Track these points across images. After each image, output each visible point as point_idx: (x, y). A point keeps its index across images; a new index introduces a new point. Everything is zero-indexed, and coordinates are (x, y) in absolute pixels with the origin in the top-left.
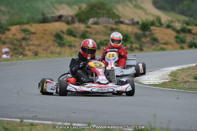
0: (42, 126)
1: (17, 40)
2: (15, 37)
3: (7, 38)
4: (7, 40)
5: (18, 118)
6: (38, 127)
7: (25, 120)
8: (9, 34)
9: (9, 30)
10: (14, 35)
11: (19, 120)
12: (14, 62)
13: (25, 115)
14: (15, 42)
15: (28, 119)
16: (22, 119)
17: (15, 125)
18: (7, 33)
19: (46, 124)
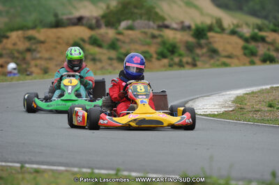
0: (50, 173)
1: (19, 52)
2: (16, 47)
3: (4, 49)
4: (4, 52)
5: (18, 162)
6: (46, 175)
7: (27, 166)
8: (8, 44)
9: (7, 37)
10: (15, 44)
11: (18, 165)
12: (14, 82)
13: (27, 159)
14: (16, 55)
15: (32, 163)
16: (23, 163)
17: (13, 172)
18: (5, 41)
19: (57, 170)
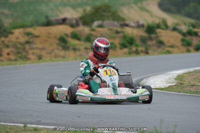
0: (45, 131)
1: (21, 44)
2: (18, 41)
3: (10, 41)
4: (10, 44)
5: (21, 123)
6: (42, 132)
7: (28, 125)
8: (12, 38)
9: (12, 33)
10: (17, 38)
11: (22, 125)
12: (17, 66)
13: (28, 120)
14: (19, 46)
16: (25, 124)
17: (19, 130)
18: (10, 36)
19: (49, 128)
